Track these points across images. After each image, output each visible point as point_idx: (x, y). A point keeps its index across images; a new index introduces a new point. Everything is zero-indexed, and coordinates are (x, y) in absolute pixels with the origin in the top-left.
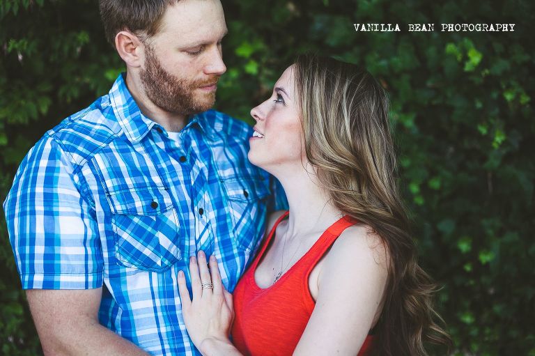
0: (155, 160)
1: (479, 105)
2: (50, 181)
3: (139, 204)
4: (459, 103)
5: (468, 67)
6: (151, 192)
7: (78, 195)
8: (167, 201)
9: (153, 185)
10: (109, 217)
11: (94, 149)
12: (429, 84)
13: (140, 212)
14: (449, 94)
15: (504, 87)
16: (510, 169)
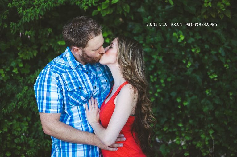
0: (79, 73)
1: (183, 53)
2: (49, 82)
3: (75, 88)
4: (177, 52)
5: (179, 41)
6: (79, 84)
7: (57, 86)
8: (83, 86)
9: (79, 82)
10: (67, 92)
11: (62, 72)
12: (167, 46)
13: (76, 90)
14: (174, 50)
15: (192, 47)
16: (194, 75)
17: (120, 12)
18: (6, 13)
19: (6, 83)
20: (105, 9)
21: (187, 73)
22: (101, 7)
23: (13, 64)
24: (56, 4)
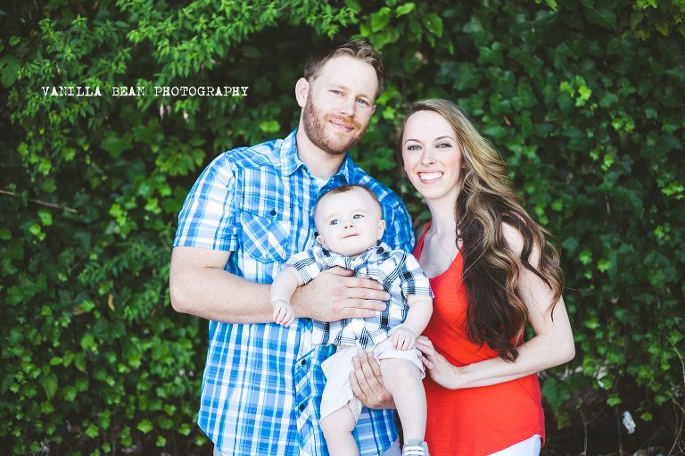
3: (262, 208)
11: (248, 165)
13: (261, 214)
17: (419, 37)
18: (123, 58)
19: (127, 240)
20: (379, 32)
21: (601, 187)
22: (369, 27)
23: (144, 190)
24: (254, 24)
